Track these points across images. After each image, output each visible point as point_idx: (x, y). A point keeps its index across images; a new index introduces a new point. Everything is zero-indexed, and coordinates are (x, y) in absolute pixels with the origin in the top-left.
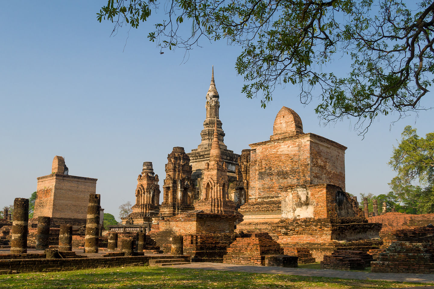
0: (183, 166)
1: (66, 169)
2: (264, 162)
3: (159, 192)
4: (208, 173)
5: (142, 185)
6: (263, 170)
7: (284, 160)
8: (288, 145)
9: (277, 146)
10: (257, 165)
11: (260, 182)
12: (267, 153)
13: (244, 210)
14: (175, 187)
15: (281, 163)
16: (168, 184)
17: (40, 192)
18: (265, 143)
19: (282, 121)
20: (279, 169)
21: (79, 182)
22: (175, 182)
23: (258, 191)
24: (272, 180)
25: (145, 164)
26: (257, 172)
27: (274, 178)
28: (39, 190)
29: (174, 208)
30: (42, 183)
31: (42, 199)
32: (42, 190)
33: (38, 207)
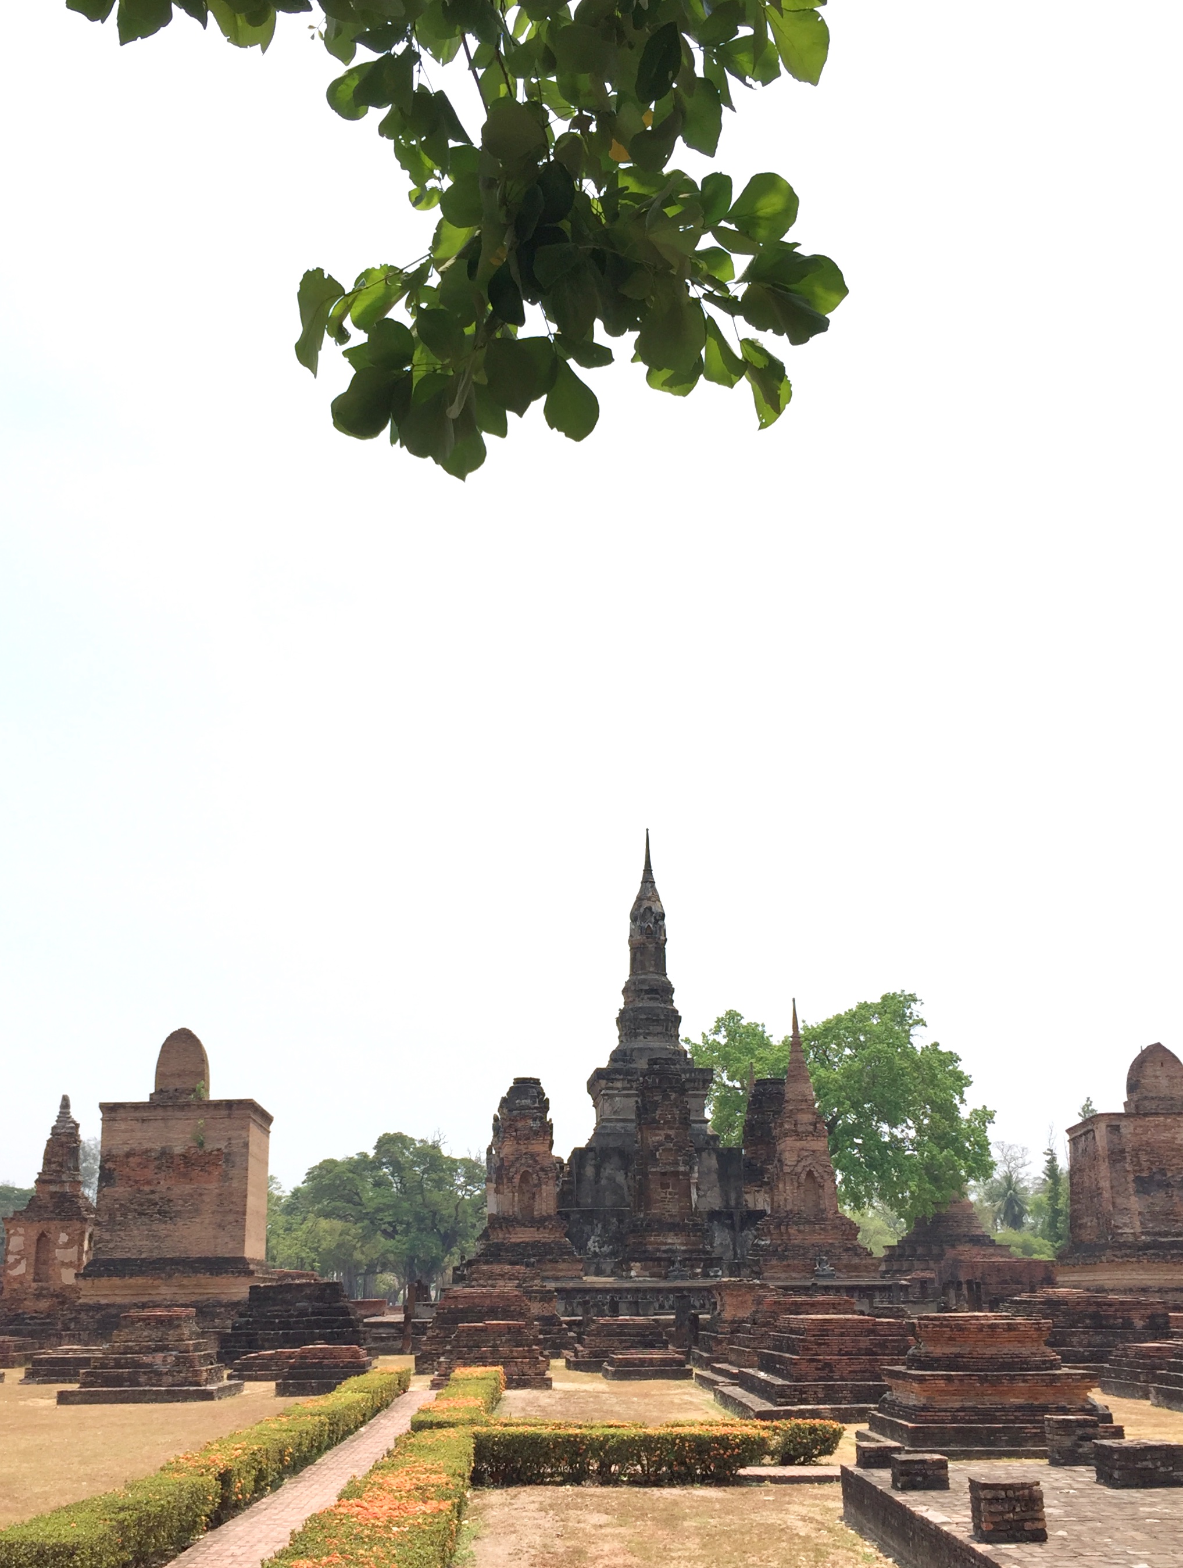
2: (1143, 1158)
4: (799, 1144)
5: (533, 1158)
6: (1145, 1174)
11: (1139, 1198)
12: (1147, 1138)
17: (134, 1160)
19: (1158, 1073)
21: (261, 1130)
23: (1136, 1218)
26: (1131, 1177)
27: (1174, 1193)
28: (119, 1152)
30: (138, 1125)
31: (158, 1188)
32: (147, 1151)
33: (124, 1215)
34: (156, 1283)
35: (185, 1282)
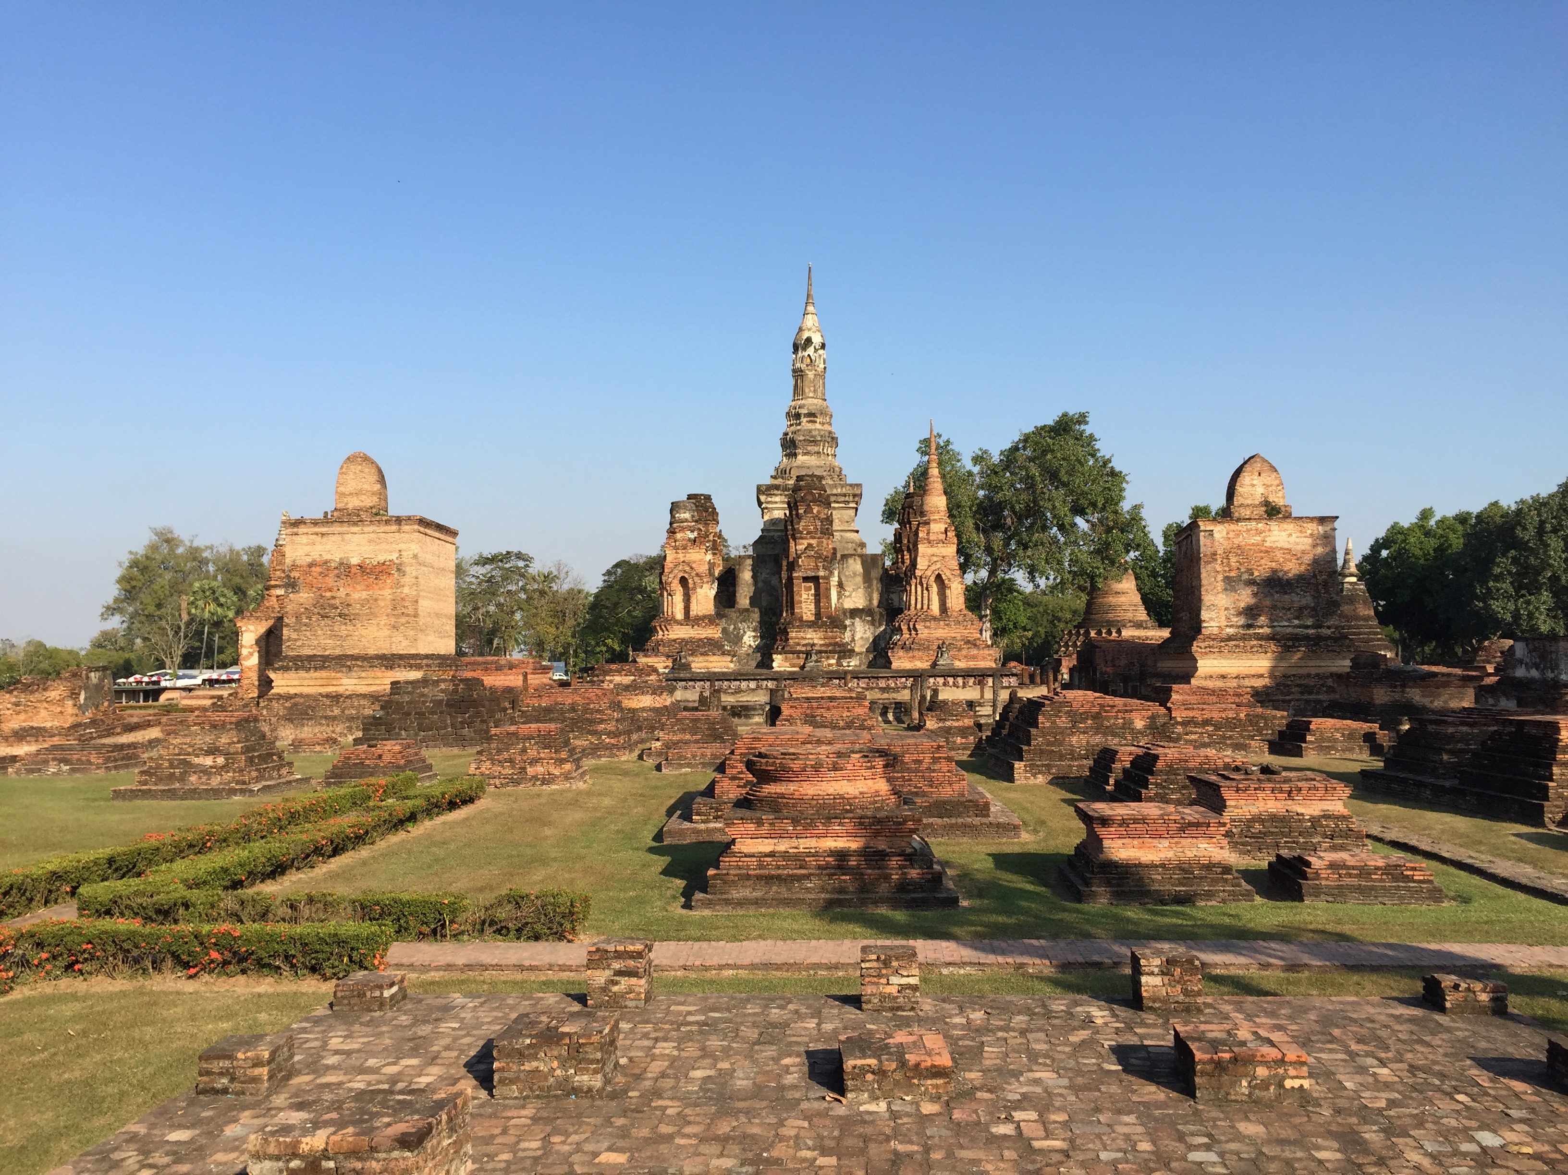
5: (688, 565)
7: (1282, 560)
9: (1264, 531)
12: (1239, 541)
15: (1274, 563)
21: (440, 543)
30: (319, 538)
31: (338, 594)
32: (326, 562)
33: (310, 618)
34: (339, 675)
35: (363, 674)
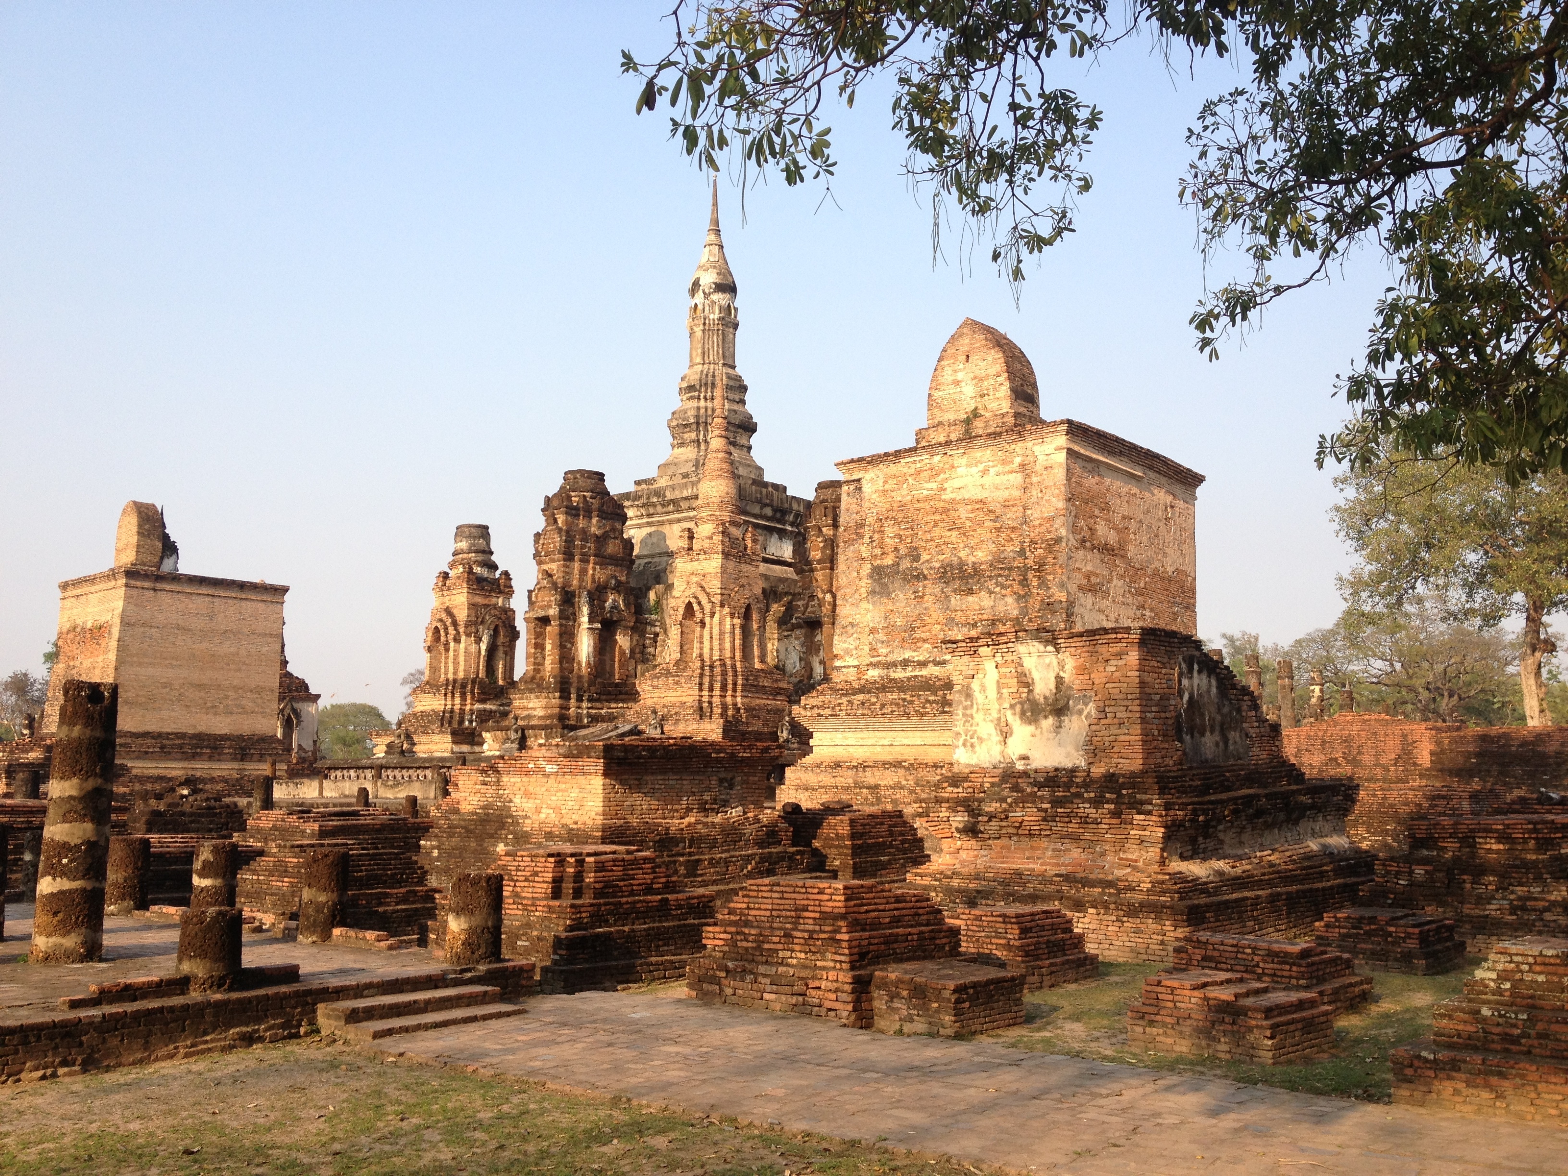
0: (599, 541)
1: (170, 548)
2: (890, 531)
3: (515, 635)
4: (690, 567)
5: (448, 611)
6: (888, 561)
7: (968, 523)
8: (981, 467)
9: (943, 471)
10: (867, 540)
11: (874, 604)
12: (902, 495)
13: (816, 711)
14: (567, 618)
15: (954, 533)
16: (543, 608)
17: (71, 636)
18: (898, 455)
19: (960, 376)
20: (947, 556)
21: (216, 600)
22: (568, 599)
23: (867, 639)
24: (922, 597)
25: (461, 531)
26: (867, 568)
27: (928, 591)
28: (65, 630)
29: (565, 695)
30: (75, 601)
31: (77, 663)
32: (76, 627)
